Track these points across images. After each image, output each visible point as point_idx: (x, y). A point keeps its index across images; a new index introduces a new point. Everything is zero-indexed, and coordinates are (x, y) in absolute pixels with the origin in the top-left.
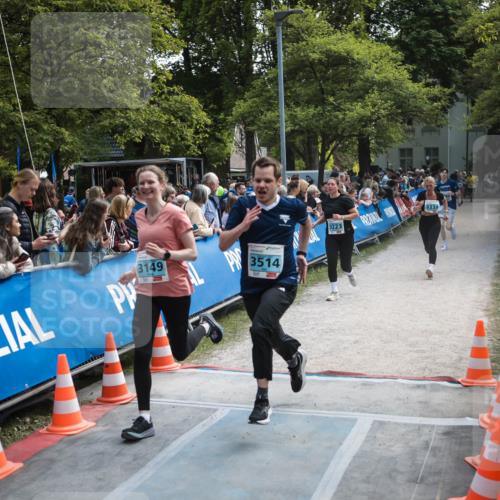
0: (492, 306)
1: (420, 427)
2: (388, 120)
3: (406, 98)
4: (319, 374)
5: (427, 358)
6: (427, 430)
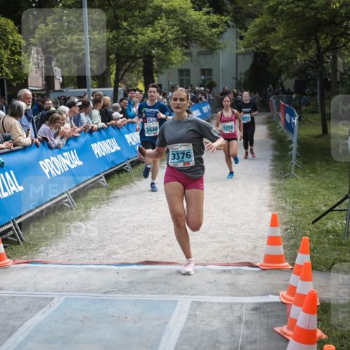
0: (273, 203)
1: (232, 305)
2: (175, 44)
3: (189, 24)
5: (228, 247)
6: (237, 308)
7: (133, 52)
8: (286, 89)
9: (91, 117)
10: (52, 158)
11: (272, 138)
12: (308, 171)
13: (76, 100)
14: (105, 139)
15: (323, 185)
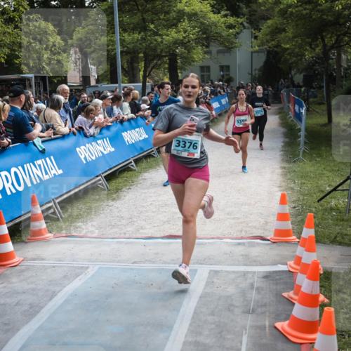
0: (284, 184)
1: (245, 274)
3: (209, 26)
4: (163, 238)
5: (241, 223)
6: (250, 275)
7: (159, 51)
8: (296, 83)
9: (122, 109)
10: (87, 145)
11: (283, 127)
12: (315, 155)
13: (109, 94)
14: (134, 128)
15: (329, 168)
